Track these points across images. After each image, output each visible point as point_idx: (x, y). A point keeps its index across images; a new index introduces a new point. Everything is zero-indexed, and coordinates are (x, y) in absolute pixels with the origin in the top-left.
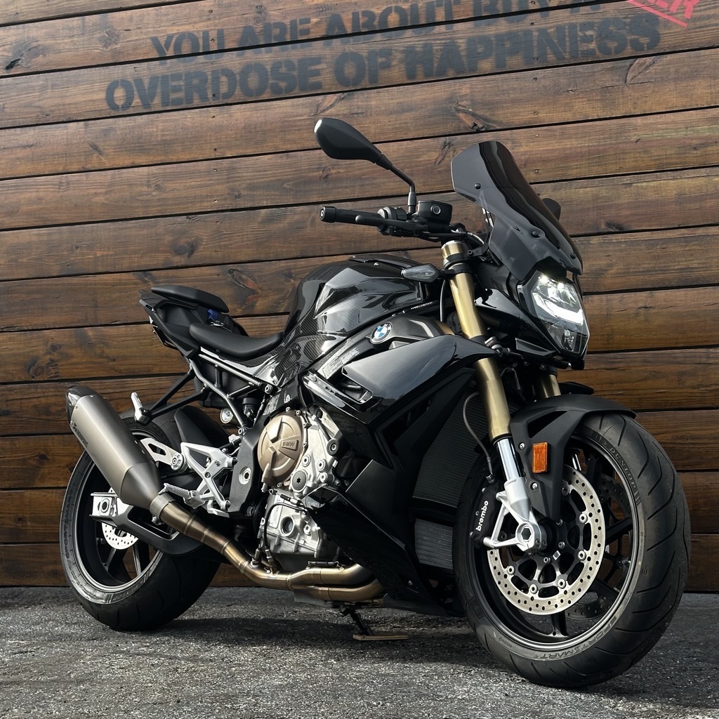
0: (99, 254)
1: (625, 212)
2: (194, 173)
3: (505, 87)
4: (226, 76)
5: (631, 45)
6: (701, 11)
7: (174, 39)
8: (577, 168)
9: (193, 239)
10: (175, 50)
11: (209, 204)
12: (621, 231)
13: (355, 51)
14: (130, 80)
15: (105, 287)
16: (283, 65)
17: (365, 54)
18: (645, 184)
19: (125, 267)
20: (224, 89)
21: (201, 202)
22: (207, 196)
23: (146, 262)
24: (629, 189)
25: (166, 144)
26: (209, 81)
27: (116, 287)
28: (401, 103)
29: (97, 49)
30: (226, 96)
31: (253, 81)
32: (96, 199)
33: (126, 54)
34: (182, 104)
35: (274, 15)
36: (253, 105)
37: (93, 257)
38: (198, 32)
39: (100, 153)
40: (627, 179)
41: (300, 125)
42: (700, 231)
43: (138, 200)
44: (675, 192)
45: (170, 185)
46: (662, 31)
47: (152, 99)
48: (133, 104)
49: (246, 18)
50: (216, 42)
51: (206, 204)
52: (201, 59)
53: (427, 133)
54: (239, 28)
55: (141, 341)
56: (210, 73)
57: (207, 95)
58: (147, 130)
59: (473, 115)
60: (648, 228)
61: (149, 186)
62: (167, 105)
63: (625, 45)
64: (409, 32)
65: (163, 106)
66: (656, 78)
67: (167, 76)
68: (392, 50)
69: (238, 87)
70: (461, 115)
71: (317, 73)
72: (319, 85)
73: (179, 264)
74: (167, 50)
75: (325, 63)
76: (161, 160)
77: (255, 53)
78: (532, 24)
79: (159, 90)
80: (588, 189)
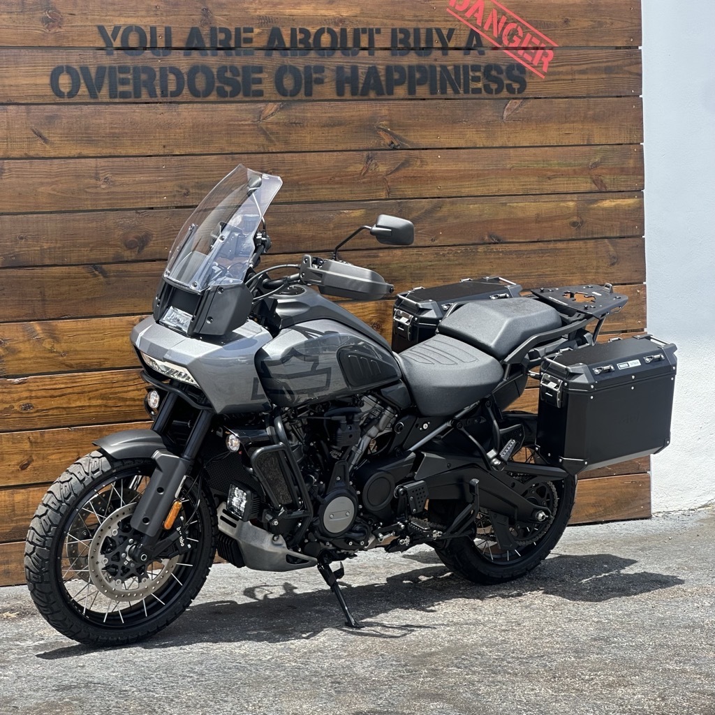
0: (46, 246)
1: (502, 227)
2: (143, 168)
3: (415, 113)
4: (174, 74)
5: (507, 89)
6: (553, 67)
7: (121, 30)
8: (468, 187)
9: (143, 234)
10: (122, 42)
11: (159, 200)
12: (499, 242)
13: (292, 64)
14: (76, 66)
15: (53, 280)
16: (229, 71)
17: (301, 69)
18: (515, 204)
19: (74, 260)
20: (172, 87)
21: (151, 197)
22: (156, 192)
23: (95, 255)
24: (504, 208)
25: (115, 137)
26: (158, 77)
27: (65, 280)
28: (332, 117)
29: (39, 30)
30: (175, 94)
31: (200, 82)
32: (41, 189)
33: (70, 39)
34: (130, 97)
35: (220, 20)
36: (199, 106)
37: (39, 248)
38: (146, 26)
39: (45, 140)
40: (503, 200)
41: (245, 130)
42: (551, 246)
43: (86, 192)
44: (535, 212)
45: (119, 179)
46: (527, 80)
47: (100, 90)
48: (79, 93)
49: (193, 20)
50: (164, 39)
51: (155, 200)
52: (148, 53)
53: (354, 146)
54: (185, 28)
55: (92, 336)
56: (158, 69)
57: (155, 91)
58: (94, 121)
59: (391, 134)
60: (517, 241)
61: (97, 179)
62: (115, 97)
63: (503, 88)
64: (338, 53)
65: (111, 97)
66: (523, 119)
67: (115, 68)
68: (324, 67)
69: (186, 87)
70: (381, 133)
71: (259, 81)
72: (260, 93)
73: (130, 259)
74: (114, 40)
75: (267, 72)
76: (110, 153)
77: (202, 55)
78: (436, 60)
79: (106, 81)
80: (476, 206)
